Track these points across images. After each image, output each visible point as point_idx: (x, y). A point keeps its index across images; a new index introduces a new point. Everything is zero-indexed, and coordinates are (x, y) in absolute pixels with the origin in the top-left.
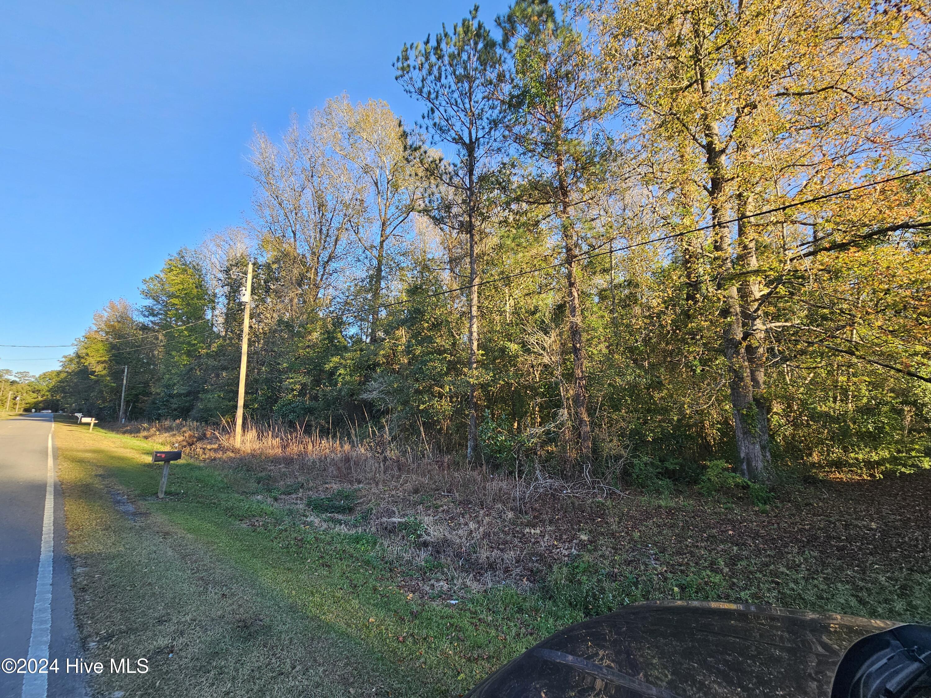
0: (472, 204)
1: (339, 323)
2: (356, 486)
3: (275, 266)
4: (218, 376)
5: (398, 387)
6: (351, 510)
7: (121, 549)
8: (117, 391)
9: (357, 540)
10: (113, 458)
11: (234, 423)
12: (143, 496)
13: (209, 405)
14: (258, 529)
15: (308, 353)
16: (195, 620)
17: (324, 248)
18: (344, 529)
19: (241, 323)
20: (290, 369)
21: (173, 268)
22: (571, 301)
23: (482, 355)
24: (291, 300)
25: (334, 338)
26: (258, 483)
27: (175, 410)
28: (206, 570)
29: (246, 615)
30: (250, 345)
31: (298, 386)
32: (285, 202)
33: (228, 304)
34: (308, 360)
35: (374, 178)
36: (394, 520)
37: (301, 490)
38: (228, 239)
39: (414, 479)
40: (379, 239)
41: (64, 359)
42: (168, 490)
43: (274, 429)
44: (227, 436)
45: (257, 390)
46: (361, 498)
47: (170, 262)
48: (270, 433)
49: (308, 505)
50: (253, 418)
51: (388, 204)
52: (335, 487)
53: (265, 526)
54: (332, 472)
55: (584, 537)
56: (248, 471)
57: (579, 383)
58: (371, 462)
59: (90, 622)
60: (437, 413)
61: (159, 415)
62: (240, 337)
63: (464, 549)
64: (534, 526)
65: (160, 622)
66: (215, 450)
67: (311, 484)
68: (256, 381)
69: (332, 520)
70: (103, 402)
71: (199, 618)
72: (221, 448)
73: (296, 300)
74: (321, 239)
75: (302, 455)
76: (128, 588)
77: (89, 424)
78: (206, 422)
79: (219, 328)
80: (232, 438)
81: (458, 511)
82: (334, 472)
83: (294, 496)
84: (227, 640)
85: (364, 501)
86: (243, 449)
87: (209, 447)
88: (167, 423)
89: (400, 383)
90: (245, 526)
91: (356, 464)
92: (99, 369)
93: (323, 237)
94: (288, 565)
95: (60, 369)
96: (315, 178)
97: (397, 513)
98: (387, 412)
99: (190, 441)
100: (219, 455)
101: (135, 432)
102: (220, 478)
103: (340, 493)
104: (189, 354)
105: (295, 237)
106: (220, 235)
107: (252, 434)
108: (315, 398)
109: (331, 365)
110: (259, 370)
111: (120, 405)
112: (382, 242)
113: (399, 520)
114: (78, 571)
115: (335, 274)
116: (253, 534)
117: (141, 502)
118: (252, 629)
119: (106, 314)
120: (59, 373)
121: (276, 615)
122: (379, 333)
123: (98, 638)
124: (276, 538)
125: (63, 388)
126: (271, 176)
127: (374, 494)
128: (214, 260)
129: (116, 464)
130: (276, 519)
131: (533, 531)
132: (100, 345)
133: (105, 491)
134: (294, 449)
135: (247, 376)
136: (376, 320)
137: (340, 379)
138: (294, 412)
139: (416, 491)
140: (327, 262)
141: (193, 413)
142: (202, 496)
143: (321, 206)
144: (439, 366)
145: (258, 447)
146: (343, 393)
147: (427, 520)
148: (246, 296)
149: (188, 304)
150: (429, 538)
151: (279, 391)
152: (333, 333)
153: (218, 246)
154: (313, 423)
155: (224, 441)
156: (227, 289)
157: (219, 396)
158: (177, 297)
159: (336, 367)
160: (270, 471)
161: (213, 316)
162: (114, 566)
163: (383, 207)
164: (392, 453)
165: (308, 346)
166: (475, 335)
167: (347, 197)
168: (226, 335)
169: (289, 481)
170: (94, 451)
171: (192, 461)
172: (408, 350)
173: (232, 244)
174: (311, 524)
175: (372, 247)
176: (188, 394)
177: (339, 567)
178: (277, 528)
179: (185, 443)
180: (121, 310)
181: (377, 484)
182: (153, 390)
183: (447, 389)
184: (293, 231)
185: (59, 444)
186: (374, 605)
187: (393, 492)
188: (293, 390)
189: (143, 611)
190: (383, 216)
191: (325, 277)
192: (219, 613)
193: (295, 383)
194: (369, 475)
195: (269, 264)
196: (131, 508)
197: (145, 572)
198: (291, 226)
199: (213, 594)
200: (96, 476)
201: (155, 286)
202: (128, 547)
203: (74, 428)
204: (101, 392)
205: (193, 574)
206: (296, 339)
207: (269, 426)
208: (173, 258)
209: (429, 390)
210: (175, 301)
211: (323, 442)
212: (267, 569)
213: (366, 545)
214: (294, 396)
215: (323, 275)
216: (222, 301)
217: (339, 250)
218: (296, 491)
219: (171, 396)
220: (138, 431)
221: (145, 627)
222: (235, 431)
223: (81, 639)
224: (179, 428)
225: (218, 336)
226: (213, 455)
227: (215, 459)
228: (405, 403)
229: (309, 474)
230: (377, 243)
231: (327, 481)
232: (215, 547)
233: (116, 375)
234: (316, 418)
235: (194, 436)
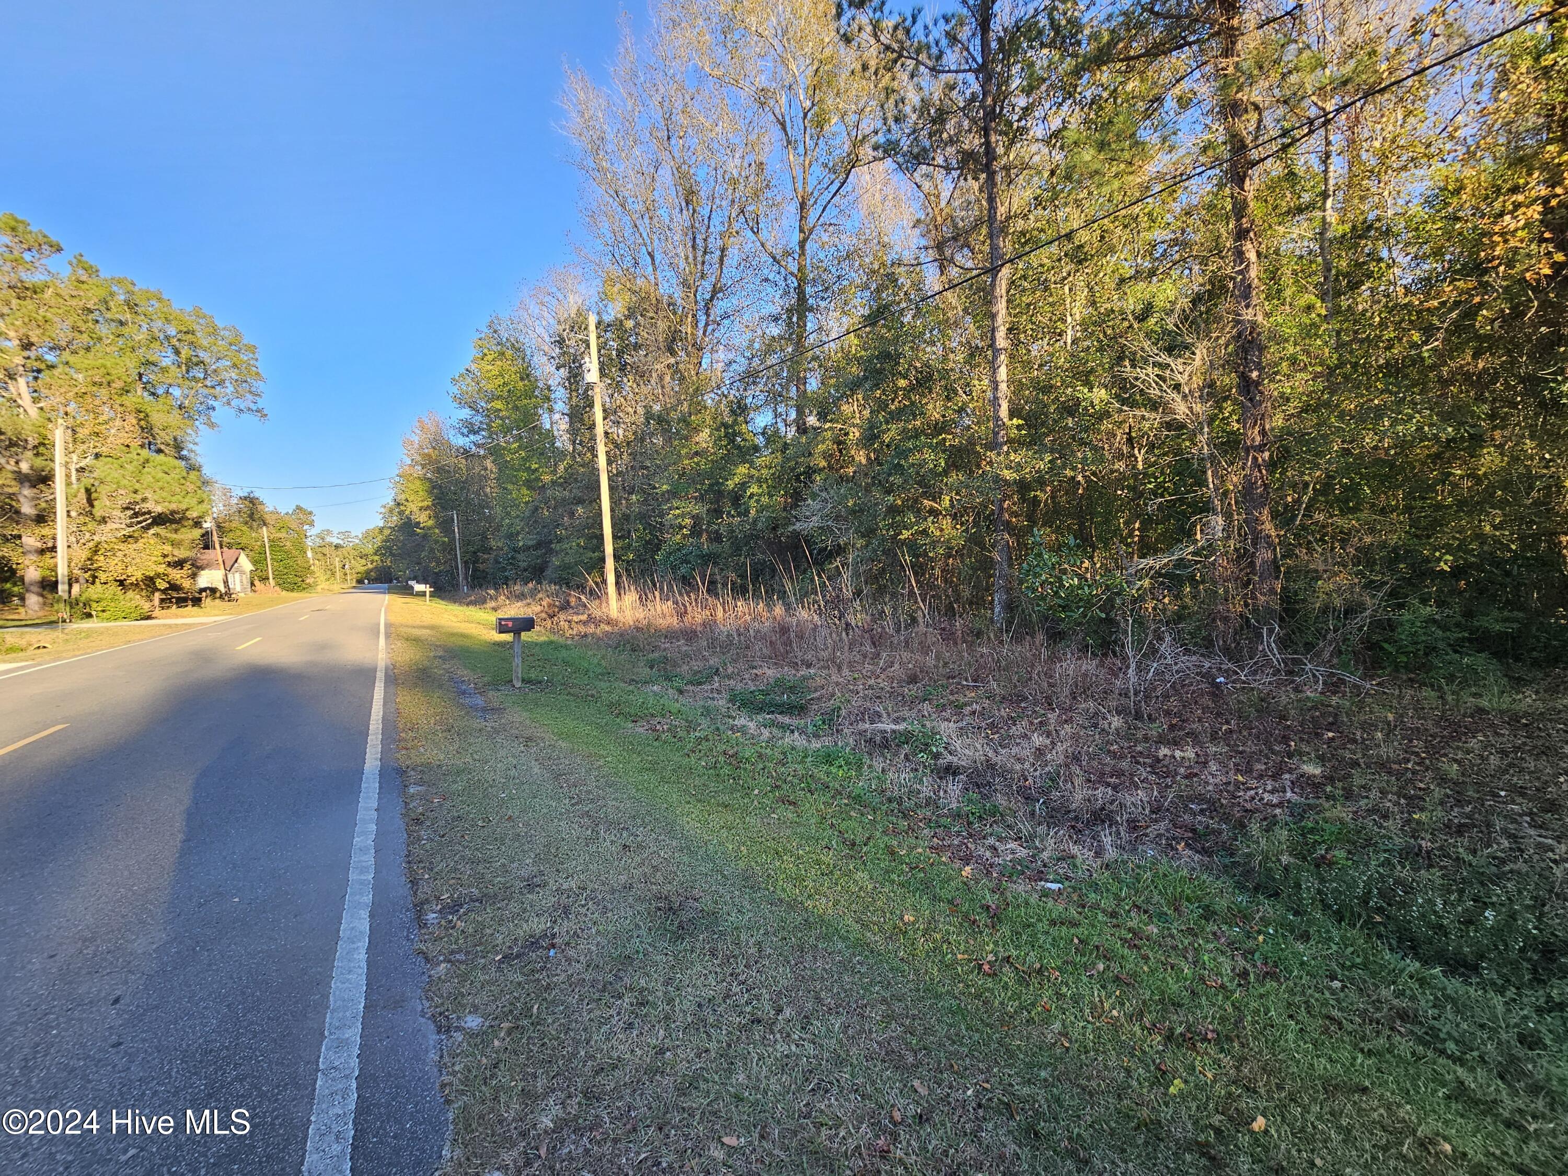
0: (989, 101)
1: (740, 409)
2: (803, 672)
3: (630, 324)
4: (572, 514)
5: (855, 504)
6: (800, 710)
7: (468, 759)
8: (449, 548)
9: (828, 759)
10: (453, 635)
11: (604, 581)
12: (495, 685)
13: (567, 560)
14: (663, 737)
15: (697, 464)
16: (584, 889)
17: (703, 276)
18: (799, 740)
19: (592, 427)
20: (673, 494)
21: (486, 351)
22: (1240, 272)
23: (1019, 427)
24: (661, 378)
25: (735, 434)
26: (651, 668)
27: (525, 570)
28: (592, 801)
29: (669, 887)
30: (609, 463)
31: (688, 521)
32: (630, 200)
33: (570, 398)
34: (696, 477)
35: (777, 111)
36: (880, 726)
37: (716, 678)
38: (554, 290)
39: (906, 660)
40: (796, 237)
41: (383, 510)
42: (526, 677)
43: (662, 589)
44: (597, 602)
45: (629, 532)
46: (816, 691)
47: (480, 343)
48: (657, 594)
49: (732, 700)
50: (629, 575)
51: (807, 162)
52: (771, 672)
53: (672, 730)
54: (761, 649)
55: (1313, 769)
56: (634, 650)
57: (1255, 458)
58: (824, 632)
59: (427, 876)
60: (934, 544)
61: (507, 578)
62: (593, 450)
63: (1030, 781)
64: (1175, 743)
65: (531, 887)
66: (585, 623)
67: (730, 670)
68: (626, 517)
69: (773, 724)
70: (438, 565)
71: (591, 886)
72: (591, 620)
73: (667, 378)
74: (695, 258)
75: (709, 625)
76: (480, 823)
77: (423, 594)
78: (567, 584)
79: (563, 441)
80: (604, 605)
81: (1003, 713)
82: (764, 650)
83: (707, 687)
84: (643, 932)
85: (822, 696)
86: (623, 620)
87: (576, 618)
88: (517, 588)
89: (859, 498)
90: (641, 730)
91: (800, 636)
92: (423, 518)
93: (700, 253)
94: (726, 798)
95: (381, 524)
96: (673, 141)
97: (885, 715)
98: (840, 550)
99: (550, 612)
100: (591, 629)
101: (480, 602)
102: (596, 661)
103: (779, 682)
104: (529, 484)
105: (653, 263)
106: (542, 285)
107: (631, 597)
108: (717, 538)
109: (737, 480)
110: (627, 499)
111: (457, 568)
112: (802, 244)
113: (894, 727)
114: (412, 790)
115: (726, 322)
116: (656, 744)
117: (491, 693)
118: (684, 916)
119: (416, 439)
120: (381, 530)
121: (721, 891)
122: (811, 418)
123: (439, 907)
124: (694, 752)
125: (390, 548)
126: (601, 153)
127: (837, 684)
128: (540, 330)
129: (460, 642)
130: (687, 721)
131: (1178, 754)
132: (418, 483)
133: (446, 678)
134: (697, 616)
135: (612, 510)
136: (803, 394)
137: (752, 503)
138: (688, 562)
139: (913, 679)
140: (712, 299)
141: (548, 572)
142: (574, 686)
143: (690, 196)
144: (931, 459)
145: (642, 616)
146: (760, 525)
147: (947, 729)
148: (592, 375)
149: (516, 408)
150: (955, 759)
151: (661, 531)
152: (732, 426)
153: (542, 304)
154: (718, 577)
155: (595, 608)
156: (563, 372)
157: (578, 545)
158: (499, 398)
159: (744, 484)
160: (665, 650)
161: (552, 424)
162: (459, 786)
163: (798, 171)
164: (858, 617)
165: (697, 453)
166: (1003, 387)
167: (733, 166)
168: (574, 451)
169: (696, 665)
170: (432, 627)
171: (554, 638)
172: (870, 437)
173: (561, 297)
174: (743, 730)
175: (787, 253)
176: (538, 545)
177: (813, 806)
178: (692, 735)
179: (544, 615)
180: (433, 429)
181: (840, 668)
182: (493, 543)
183: (946, 502)
184: (649, 254)
185: (392, 619)
186: (902, 885)
187: (872, 682)
188: (681, 527)
189: (504, 865)
190: (800, 190)
191: (710, 328)
192: (623, 878)
193: (683, 516)
194: (825, 654)
195: (621, 321)
196: (480, 701)
197: (503, 799)
198: (645, 245)
199: (608, 843)
200: (435, 657)
201: (469, 386)
202: (477, 757)
203: (409, 599)
204: (432, 550)
205: (573, 805)
206: (676, 442)
207: (655, 585)
208: (483, 335)
209: (914, 506)
210: (498, 405)
211: (739, 604)
212: (689, 803)
213: (845, 768)
214: (684, 537)
215: (707, 325)
216: (560, 393)
217: (730, 271)
218: (709, 679)
219: (516, 550)
220: (484, 601)
221: (507, 893)
222: (607, 594)
223: (415, 906)
224: (533, 594)
225: (562, 454)
226: (583, 629)
227: (586, 635)
228: (869, 533)
229: (724, 654)
230: (794, 244)
231: (755, 664)
232: (601, 763)
233: (445, 525)
234: (722, 570)
235: (554, 605)
